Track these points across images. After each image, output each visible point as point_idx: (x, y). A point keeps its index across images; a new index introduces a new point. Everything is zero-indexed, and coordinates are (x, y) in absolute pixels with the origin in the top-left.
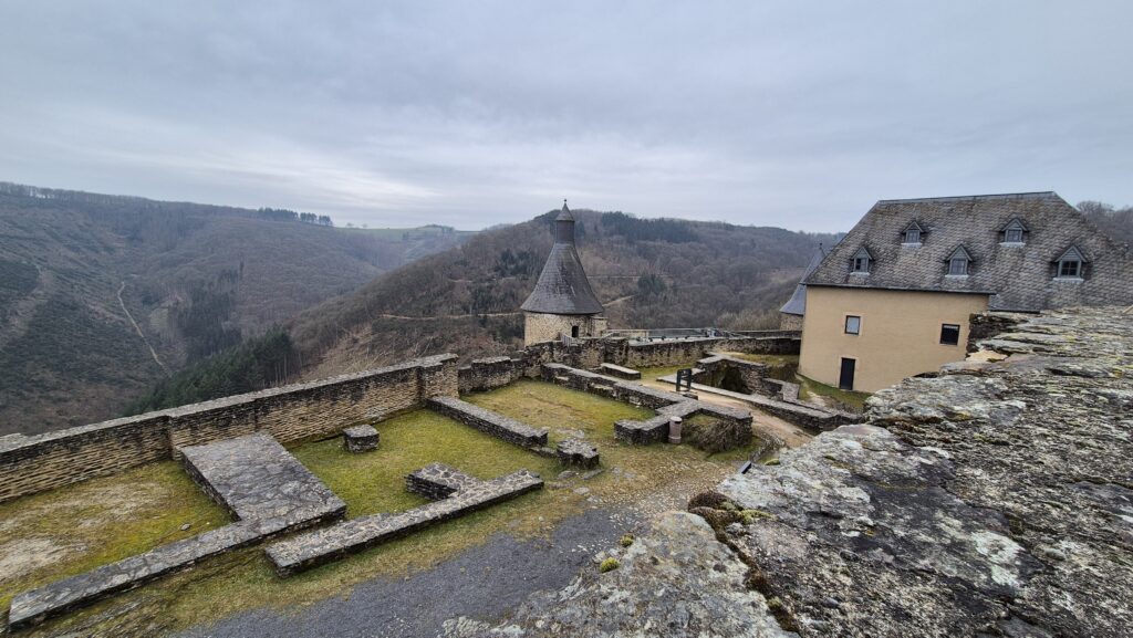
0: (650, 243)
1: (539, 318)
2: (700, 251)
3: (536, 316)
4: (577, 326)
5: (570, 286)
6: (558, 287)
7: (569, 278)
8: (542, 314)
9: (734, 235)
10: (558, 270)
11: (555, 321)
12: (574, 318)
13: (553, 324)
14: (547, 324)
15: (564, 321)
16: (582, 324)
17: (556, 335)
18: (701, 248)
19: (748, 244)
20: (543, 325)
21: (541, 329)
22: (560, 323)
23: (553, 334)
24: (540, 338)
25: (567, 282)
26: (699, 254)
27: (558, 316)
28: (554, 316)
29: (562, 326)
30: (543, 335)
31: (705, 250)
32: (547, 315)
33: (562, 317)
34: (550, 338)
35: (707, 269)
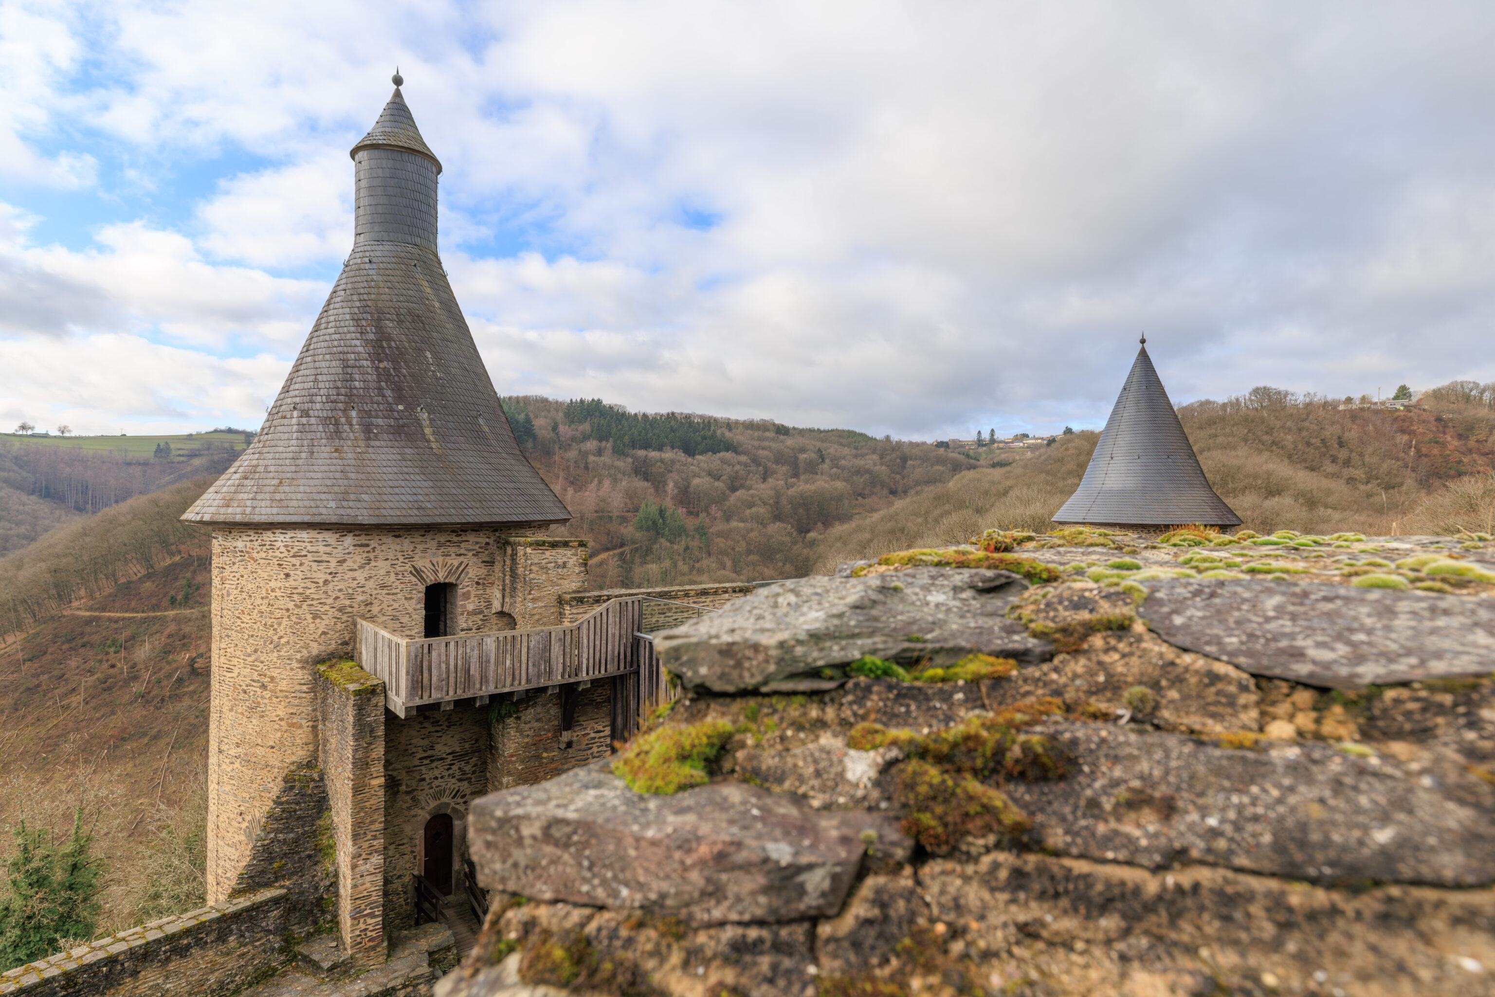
0: (654, 454)
1: (255, 555)
2: (738, 467)
3: (240, 544)
4: (452, 580)
5: (411, 407)
6: (354, 414)
7: (412, 375)
8: (269, 533)
9: (790, 442)
10: (358, 343)
11: (333, 563)
12: (433, 544)
13: (321, 577)
14: (291, 582)
15: (380, 563)
16: (475, 570)
17: (339, 626)
18: (739, 463)
19: (814, 456)
20: (273, 584)
21: (263, 608)
22: (361, 575)
23: (322, 625)
24: (256, 651)
25: (398, 390)
26: (737, 472)
27: (349, 540)
28: (330, 537)
29: (371, 584)
30: (272, 632)
31: (746, 465)
32: (290, 534)
33: (373, 544)
34: (307, 646)
35: (752, 496)
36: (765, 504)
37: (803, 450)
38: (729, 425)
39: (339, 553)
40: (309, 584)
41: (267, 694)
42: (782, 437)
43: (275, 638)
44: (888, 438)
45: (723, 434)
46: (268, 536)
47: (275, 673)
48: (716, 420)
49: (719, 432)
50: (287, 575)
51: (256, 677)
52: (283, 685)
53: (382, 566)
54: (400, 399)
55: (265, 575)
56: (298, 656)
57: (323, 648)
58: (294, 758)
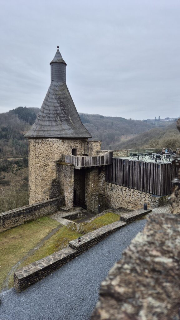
1: (44, 143)
2: (90, 127)
3: (40, 141)
4: (76, 148)
5: (67, 116)
6: (58, 117)
7: (67, 109)
8: (47, 139)
9: (104, 120)
10: (57, 103)
11: (59, 144)
12: (73, 142)
13: (57, 147)
14: (52, 148)
15: (65, 145)
16: (79, 147)
17: (60, 156)
18: (91, 126)
19: (111, 124)
20: (48, 148)
21: (46, 152)
22: (63, 147)
23: (57, 155)
24: (45, 160)
25: (65, 112)
26: (90, 128)
27: (61, 140)
28: (58, 140)
29: (64, 148)
30: (48, 157)
31: (92, 127)
32: (51, 139)
33: (64, 141)
34: (55, 159)
35: (95, 135)
36: (98, 137)
37: (108, 122)
38: (88, 116)
39: (59, 143)
40: (55, 148)
41: (47, 168)
42: (102, 119)
43: (49, 158)
44: (131, 119)
45: (86, 118)
46: (47, 140)
47: (49, 164)
48: (84, 114)
49: (85, 117)
50: (51, 147)
51: (45, 164)
52: (51, 166)
53: (66, 145)
54: (66, 114)
55: (46, 147)
56: (54, 161)
57: (57, 159)
58: (53, 179)
